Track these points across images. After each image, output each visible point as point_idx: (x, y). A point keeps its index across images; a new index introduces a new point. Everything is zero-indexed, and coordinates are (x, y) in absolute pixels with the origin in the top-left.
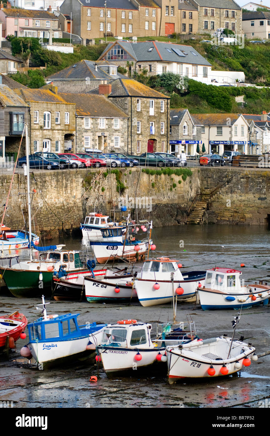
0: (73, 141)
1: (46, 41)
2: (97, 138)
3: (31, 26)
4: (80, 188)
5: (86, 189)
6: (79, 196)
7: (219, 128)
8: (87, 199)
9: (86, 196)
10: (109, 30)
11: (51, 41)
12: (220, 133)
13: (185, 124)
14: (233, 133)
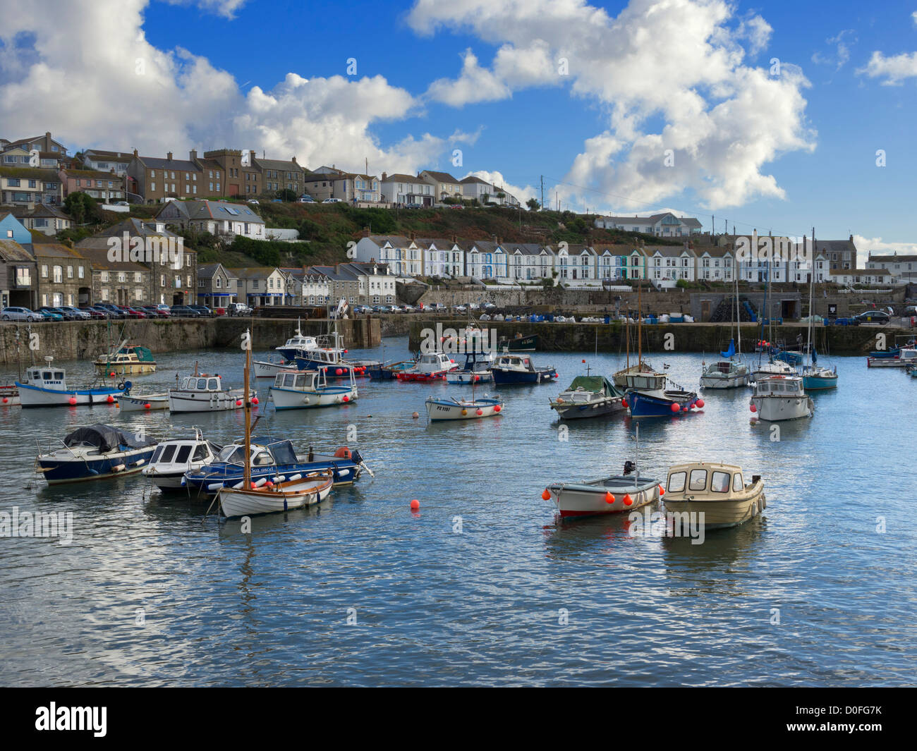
0: (89, 294)
1: (103, 201)
2: (116, 291)
3: (93, 186)
4: (74, 339)
5: (83, 341)
6: (74, 348)
7: (256, 281)
8: (84, 350)
9: (82, 347)
10: (173, 190)
11: (107, 201)
12: (256, 286)
13: (219, 278)
14: (269, 285)
